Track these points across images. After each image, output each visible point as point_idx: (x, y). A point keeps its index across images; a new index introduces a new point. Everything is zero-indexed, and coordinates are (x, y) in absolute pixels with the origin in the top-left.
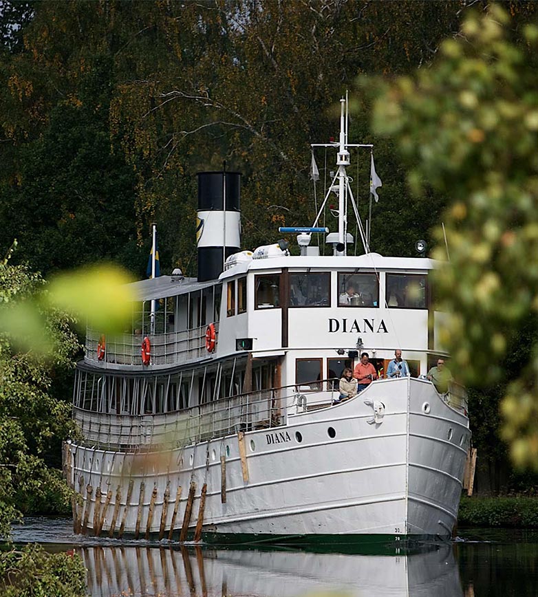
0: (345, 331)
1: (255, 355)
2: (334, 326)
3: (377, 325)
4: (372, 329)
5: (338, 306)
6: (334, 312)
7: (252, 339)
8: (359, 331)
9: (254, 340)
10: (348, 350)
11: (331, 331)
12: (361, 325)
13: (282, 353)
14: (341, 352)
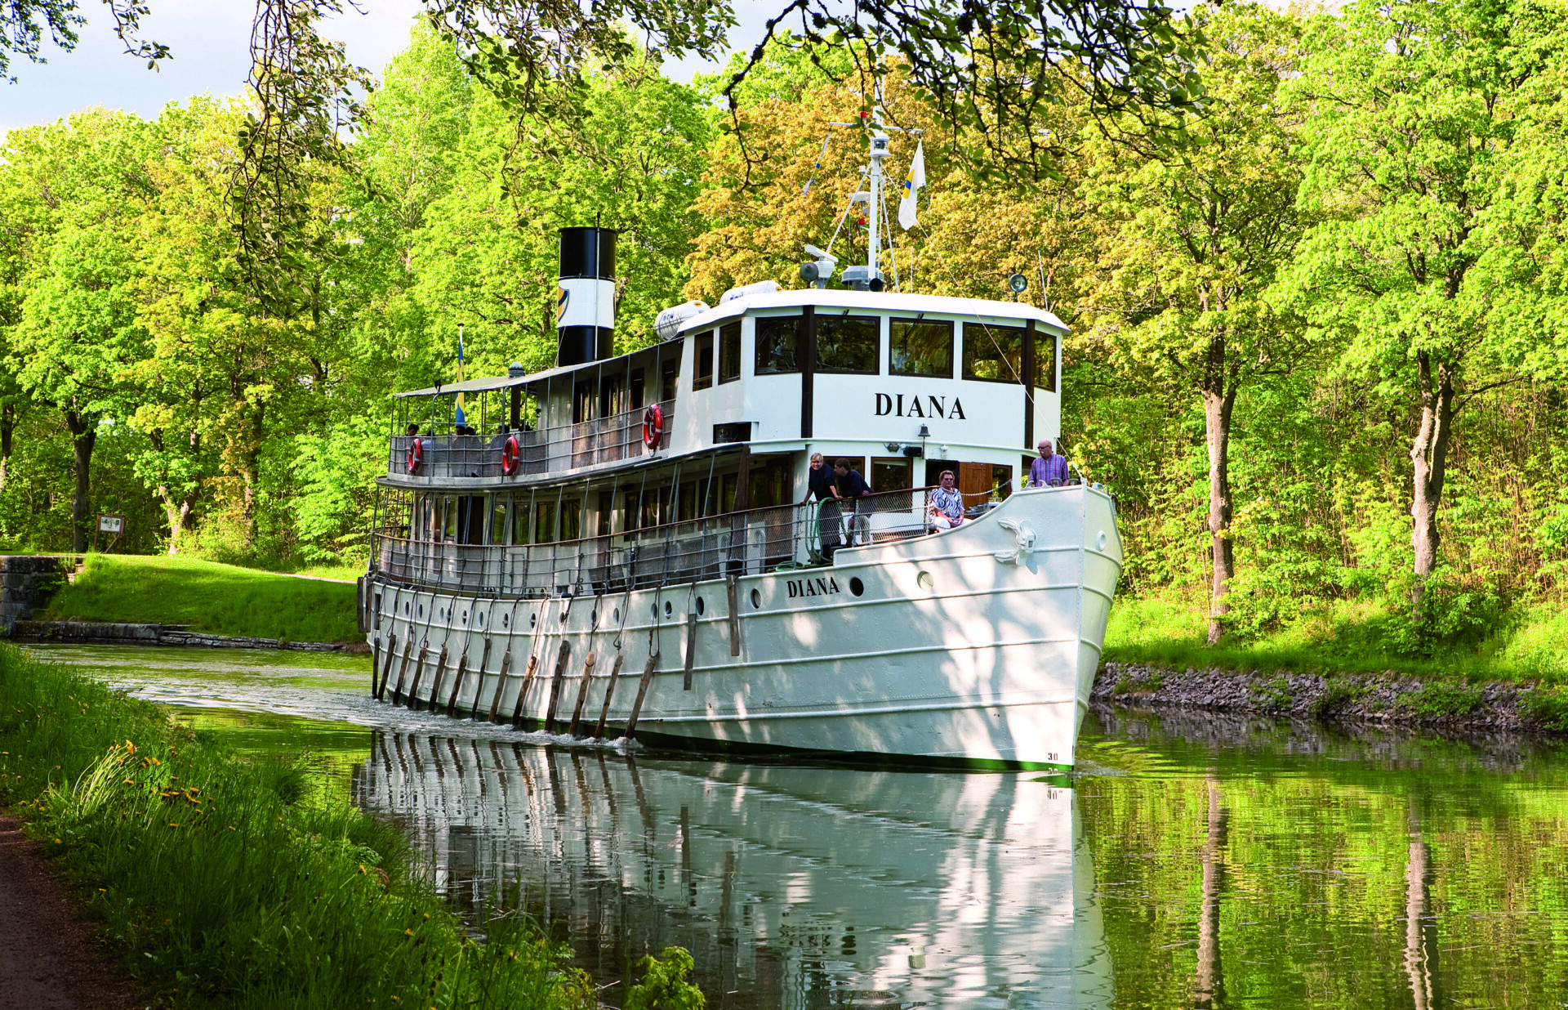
0: (900, 414)
1: (754, 450)
2: (884, 405)
3: (949, 407)
4: (941, 412)
5: (891, 373)
6: (885, 382)
7: (749, 424)
8: (921, 415)
9: (753, 427)
10: (903, 446)
11: (879, 413)
12: (925, 404)
13: (802, 447)
14: (892, 447)
